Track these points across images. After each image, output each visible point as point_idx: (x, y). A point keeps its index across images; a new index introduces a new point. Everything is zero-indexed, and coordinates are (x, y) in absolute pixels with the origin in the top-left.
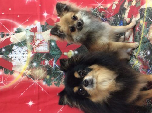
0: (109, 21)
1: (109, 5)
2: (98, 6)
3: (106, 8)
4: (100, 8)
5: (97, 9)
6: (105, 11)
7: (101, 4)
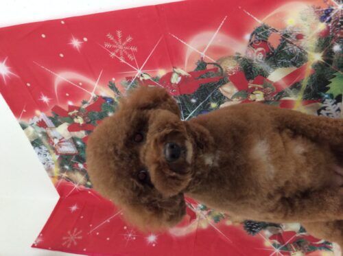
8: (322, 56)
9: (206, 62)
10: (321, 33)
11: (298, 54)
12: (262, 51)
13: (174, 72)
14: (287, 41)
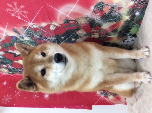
0: (49, 40)
1: (44, 24)
2: (29, 26)
3: (41, 27)
4: (34, 28)
5: (30, 28)
6: (41, 30)
7: (32, 23)
8: (130, 17)
9: (69, 19)
10: (131, 6)
11: (118, 17)
12: (100, 15)
13: (51, 24)
14: (113, 10)
